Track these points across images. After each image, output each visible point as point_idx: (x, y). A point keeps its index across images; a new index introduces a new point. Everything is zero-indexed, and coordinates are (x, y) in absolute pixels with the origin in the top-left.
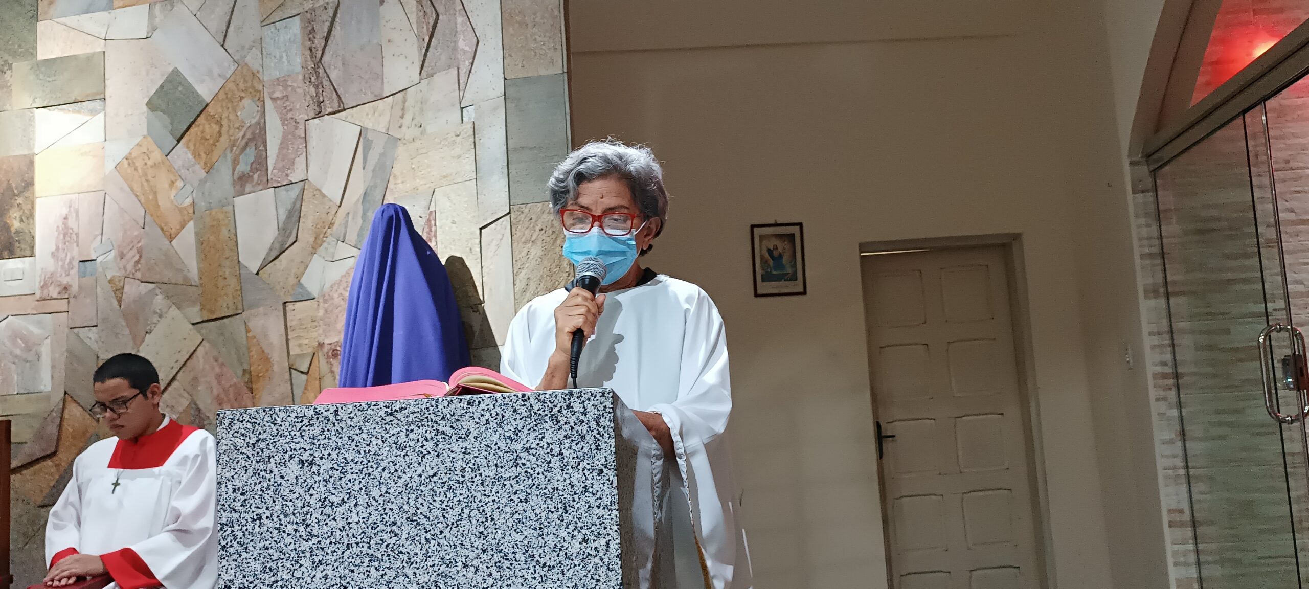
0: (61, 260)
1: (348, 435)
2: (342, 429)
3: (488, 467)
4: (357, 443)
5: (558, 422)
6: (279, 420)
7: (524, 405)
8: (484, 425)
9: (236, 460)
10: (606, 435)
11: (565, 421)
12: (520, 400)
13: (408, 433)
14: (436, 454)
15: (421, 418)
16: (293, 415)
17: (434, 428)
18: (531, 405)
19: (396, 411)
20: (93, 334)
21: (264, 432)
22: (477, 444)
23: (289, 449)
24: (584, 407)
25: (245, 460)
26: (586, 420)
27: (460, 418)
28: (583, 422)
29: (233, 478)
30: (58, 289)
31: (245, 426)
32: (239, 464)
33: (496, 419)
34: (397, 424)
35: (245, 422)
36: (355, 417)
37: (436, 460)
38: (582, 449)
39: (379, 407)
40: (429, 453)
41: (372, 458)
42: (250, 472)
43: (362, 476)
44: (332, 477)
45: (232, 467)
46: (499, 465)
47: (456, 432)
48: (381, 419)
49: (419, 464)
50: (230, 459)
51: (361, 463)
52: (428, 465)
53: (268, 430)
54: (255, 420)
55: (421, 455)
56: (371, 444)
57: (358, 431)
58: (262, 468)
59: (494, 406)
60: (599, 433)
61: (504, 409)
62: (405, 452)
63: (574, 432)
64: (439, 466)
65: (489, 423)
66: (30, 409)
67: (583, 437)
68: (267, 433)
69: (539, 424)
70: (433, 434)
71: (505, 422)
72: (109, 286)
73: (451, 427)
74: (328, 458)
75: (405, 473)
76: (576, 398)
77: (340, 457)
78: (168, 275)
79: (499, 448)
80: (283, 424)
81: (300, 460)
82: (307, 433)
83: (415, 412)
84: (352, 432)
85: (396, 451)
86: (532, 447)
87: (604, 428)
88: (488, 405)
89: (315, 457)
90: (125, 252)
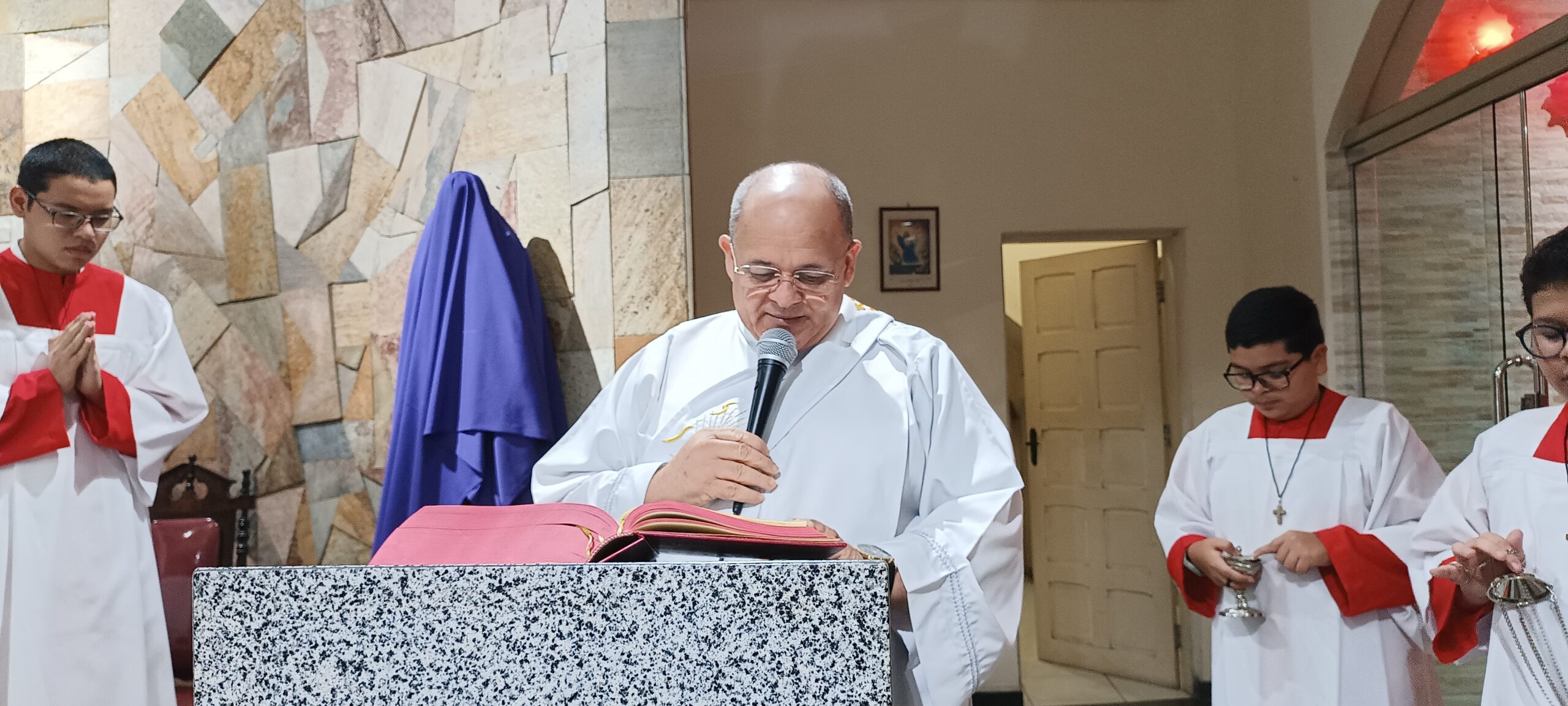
1: (424, 622)
2: (414, 611)
3: (668, 687)
4: (439, 636)
5: (791, 617)
6: (303, 592)
7: (733, 585)
8: (662, 616)
9: (228, 656)
10: (875, 643)
11: (804, 616)
12: (725, 576)
13: (528, 623)
14: (577, 661)
15: (552, 599)
16: (329, 583)
17: (575, 617)
18: (744, 585)
19: (507, 583)
21: (277, 610)
22: (648, 648)
23: (320, 642)
24: (837, 594)
25: (243, 657)
26: (840, 616)
27: (619, 603)
28: (836, 619)
29: (222, 687)
31: (244, 598)
32: (232, 663)
33: (683, 606)
34: (510, 607)
35: (242, 591)
36: (436, 591)
37: (577, 671)
38: (833, 666)
39: (478, 576)
40: (564, 658)
41: (466, 663)
42: (252, 676)
43: (448, 693)
44: (394, 692)
45: (221, 668)
46: (688, 685)
47: (612, 625)
48: (481, 596)
49: (548, 676)
50: (217, 654)
51: (446, 670)
52: (562, 680)
53: (284, 607)
54: (261, 590)
55: (551, 662)
56: (465, 638)
57: (442, 617)
58: (272, 672)
59: (679, 584)
60: (862, 640)
61: (696, 590)
62: (524, 655)
63: (819, 636)
64: (583, 682)
65: (670, 613)
67: (834, 646)
68: (281, 611)
69: (757, 618)
70: (572, 628)
71: (698, 613)
73: (604, 616)
74: (388, 660)
75: (522, 690)
76: (823, 577)
77: (411, 658)
78: (186, 243)
79: (687, 657)
80: (309, 597)
81: (340, 661)
82: (353, 614)
83: (542, 589)
84: (431, 617)
85: (507, 652)
86: (744, 658)
87: (872, 631)
88: (670, 581)
89: (366, 656)
90: (134, 214)
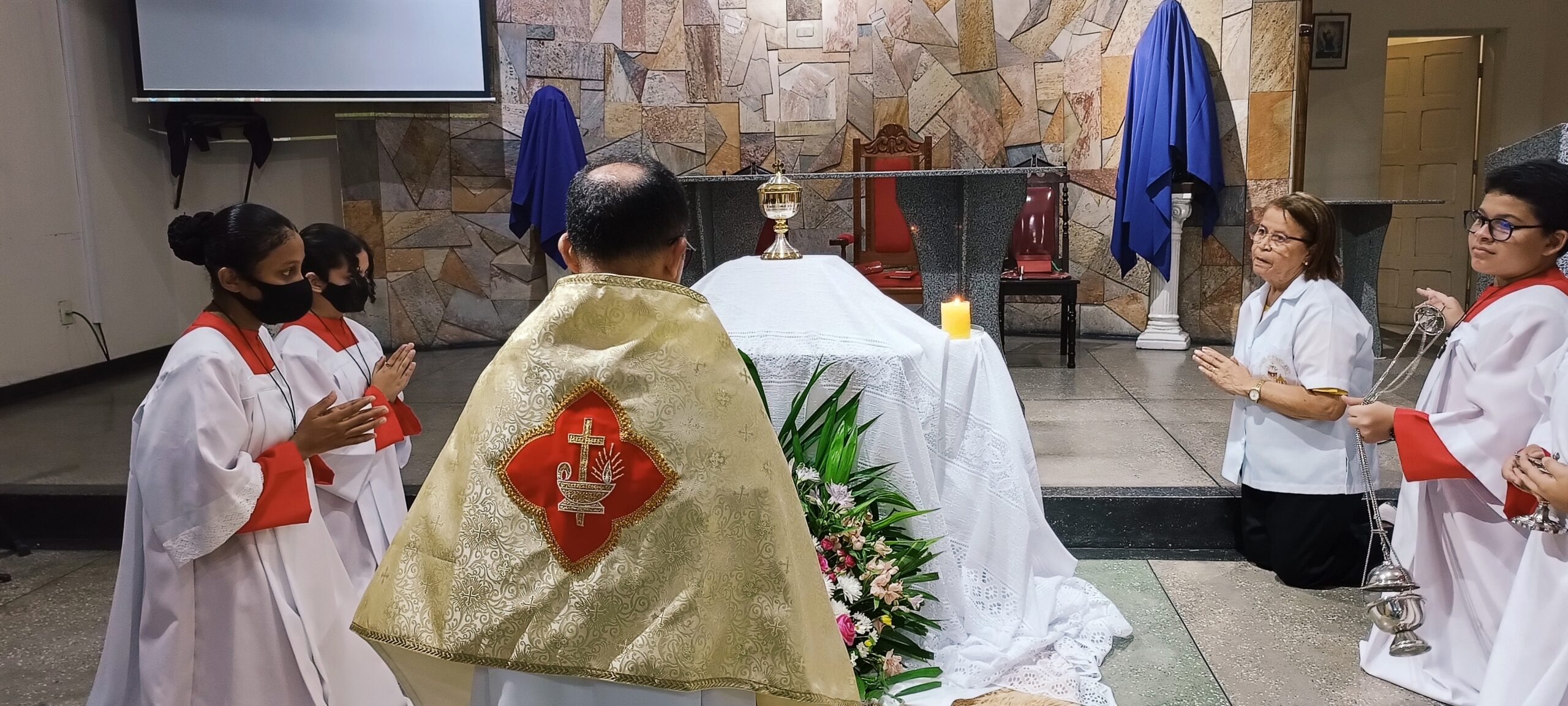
0: (843, 23)
20: (869, 79)
30: (841, 45)
66: (821, 131)
72: (881, 45)
78: (932, 38)
90: (895, 19)
